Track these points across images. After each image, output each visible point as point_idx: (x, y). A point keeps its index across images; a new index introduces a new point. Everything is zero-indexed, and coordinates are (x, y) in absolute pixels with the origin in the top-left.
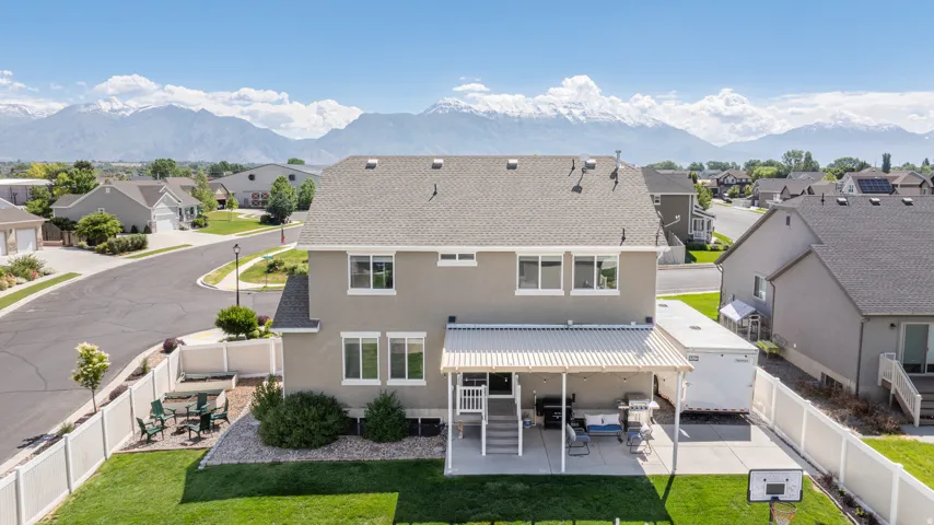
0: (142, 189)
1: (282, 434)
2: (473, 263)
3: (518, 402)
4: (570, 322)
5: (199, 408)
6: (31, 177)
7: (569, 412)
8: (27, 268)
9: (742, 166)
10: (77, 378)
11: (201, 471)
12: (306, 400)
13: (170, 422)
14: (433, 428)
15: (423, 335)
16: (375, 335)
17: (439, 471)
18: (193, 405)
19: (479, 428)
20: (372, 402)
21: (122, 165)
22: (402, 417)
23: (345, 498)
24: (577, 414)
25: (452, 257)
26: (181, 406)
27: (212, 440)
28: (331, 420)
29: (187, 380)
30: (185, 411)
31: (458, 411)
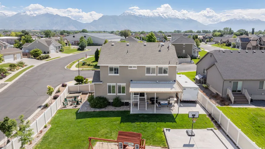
0: (46, 41)
1: (95, 105)
2: (136, 68)
3: (146, 99)
4: (157, 81)
5: (75, 100)
6: (12, 36)
7: (157, 101)
8: (21, 64)
9: (212, 32)
10: (47, 93)
11: (78, 113)
12: (100, 98)
13: (68, 103)
14: (127, 104)
15: (125, 84)
16: (115, 84)
17: (129, 113)
18: (73, 99)
19: (138, 104)
20: (114, 98)
21: (34, 31)
22: (121, 102)
23: (110, 118)
24: (159, 101)
25: (131, 67)
26: (71, 99)
27: (79, 107)
28: (105, 102)
29: (70, 93)
30: (72, 100)
31: (133, 100)
